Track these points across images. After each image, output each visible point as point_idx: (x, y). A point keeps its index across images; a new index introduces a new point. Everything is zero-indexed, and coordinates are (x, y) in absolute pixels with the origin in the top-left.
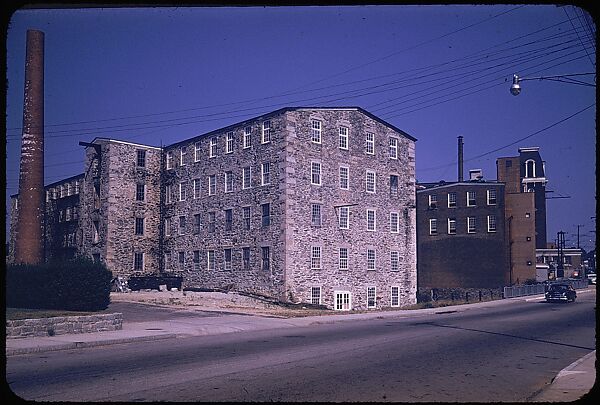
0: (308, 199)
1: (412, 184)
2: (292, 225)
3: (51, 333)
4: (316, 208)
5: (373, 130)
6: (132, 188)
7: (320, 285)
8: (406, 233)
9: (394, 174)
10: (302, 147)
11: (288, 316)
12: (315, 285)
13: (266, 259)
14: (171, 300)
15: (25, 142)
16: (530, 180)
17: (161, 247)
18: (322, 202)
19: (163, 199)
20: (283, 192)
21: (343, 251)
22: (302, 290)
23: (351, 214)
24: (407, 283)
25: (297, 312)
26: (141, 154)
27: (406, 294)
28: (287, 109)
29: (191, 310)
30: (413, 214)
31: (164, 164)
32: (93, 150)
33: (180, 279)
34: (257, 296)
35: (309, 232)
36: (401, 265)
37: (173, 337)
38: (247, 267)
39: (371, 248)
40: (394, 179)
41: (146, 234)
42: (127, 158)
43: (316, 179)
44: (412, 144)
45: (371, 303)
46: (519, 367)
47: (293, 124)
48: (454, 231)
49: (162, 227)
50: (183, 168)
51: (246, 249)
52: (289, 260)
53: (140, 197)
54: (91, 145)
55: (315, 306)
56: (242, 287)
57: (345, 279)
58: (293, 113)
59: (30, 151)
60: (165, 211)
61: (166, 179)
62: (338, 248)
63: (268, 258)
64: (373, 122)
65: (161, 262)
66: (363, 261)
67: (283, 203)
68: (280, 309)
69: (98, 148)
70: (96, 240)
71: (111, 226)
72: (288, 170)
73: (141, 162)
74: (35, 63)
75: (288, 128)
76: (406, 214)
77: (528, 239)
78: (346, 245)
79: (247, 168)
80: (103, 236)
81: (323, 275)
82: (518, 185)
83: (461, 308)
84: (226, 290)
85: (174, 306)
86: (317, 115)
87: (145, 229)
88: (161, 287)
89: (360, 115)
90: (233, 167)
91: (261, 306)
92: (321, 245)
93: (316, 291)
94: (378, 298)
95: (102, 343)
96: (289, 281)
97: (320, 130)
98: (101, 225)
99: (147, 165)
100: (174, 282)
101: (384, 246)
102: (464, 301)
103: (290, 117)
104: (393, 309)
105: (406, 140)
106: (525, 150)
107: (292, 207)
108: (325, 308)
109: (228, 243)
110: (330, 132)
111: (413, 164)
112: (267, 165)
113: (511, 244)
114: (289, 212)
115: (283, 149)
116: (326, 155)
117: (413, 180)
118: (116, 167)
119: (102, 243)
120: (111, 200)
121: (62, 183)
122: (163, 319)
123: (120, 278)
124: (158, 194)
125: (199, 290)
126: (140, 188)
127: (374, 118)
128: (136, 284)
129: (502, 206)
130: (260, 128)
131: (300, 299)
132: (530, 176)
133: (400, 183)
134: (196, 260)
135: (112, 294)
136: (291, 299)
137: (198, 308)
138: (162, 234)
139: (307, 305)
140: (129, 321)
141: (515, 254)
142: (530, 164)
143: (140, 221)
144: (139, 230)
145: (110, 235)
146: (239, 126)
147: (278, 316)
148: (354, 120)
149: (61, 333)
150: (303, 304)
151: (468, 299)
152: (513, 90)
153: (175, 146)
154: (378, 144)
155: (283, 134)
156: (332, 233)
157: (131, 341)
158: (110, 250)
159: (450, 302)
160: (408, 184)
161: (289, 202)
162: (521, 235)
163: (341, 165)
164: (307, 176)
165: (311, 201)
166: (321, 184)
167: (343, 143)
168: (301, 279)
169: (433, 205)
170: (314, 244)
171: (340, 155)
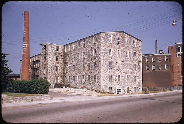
2: (103, 68)
3: (32, 101)
4: (110, 63)
5: (128, 38)
6: (55, 58)
7: (112, 86)
8: (139, 70)
9: (135, 52)
10: (106, 44)
11: (102, 96)
12: (110, 86)
13: (95, 78)
14: (67, 91)
15: (24, 44)
16: (179, 53)
17: (64, 75)
18: (112, 61)
19: (64, 61)
20: (100, 58)
21: (119, 76)
22: (106, 88)
23: (121, 64)
24: (139, 86)
25: (105, 95)
26: (58, 48)
27: (139, 89)
28: (101, 33)
29: (73, 94)
30: (141, 64)
31: (64, 50)
32: (44, 46)
33: (69, 85)
34: (92, 90)
35: (108, 70)
36: (137, 80)
37: (67, 102)
38: (89, 81)
39: (128, 75)
40: (135, 53)
41: (59, 71)
42: (53, 48)
43: (110, 54)
44: (140, 42)
45: (128, 92)
46: (176, 112)
47: (103, 37)
48: (154, 69)
49: (64, 69)
50: (70, 51)
51: (89, 76)
52: (102, 79)
53: (57, 60)
54: (43, 45)
55: (110, 93)
56: (88, 87)
57: (120, 85)
58: (103, 34)
59: (25, 47)
60: (64, 64)
61: (65, 55)
62: (117, 75)
63: (96, 78)
64: (128, 36)
65: (63, 79)
66: (125, 79)
67: (100, 61)
68: (100, 94)
69: (45, 46)
70: (45, 73)
71: (49, 69)
72: (101, 51)
73: (57, 50)
74: (27, 21)
75: (101, 38)
76: (139, 64)
77: (179, 72)
78: (120, 74)
79: (89, 51)
80: (46, 72)
81: (112, 83)
82: (175, 55)
83: (157, 94)
84: (83, 88)
85: (68, 93)
86: (110, 34)
87: (59, 70)
88: (64, 87)
89: (124, 34)
90: (85, 51)
91: (93, 93)
92: (112, 74)
93: (110, 88)
94: (130, 90)
95: (47, 104)
96: (102, 85)
97: (111, 39)
98: (46, 69)
99: (59, 51)
100: (68, 86)
101: (132, 74)
102: (158, 91)
103: (102, 35)
104: (135, 94)
105: (138, 41)
106: (177, 43)
107: (103, 62)
108: (113, 93)
109: (83, 74)
110: (115, 39)
111: (141, 49)
112: (95, 50)
113: (173, 73)
114: (102, 64)
115: (100, 45)
116: (113, 46)
117: (141, 54)
118: (50, 51)
119: (46, 74)
120: (49, 61)
121: (35, 56)
122: (64, 96)
123: (52, 84)
124: (63, 59)
125: (75, 88)
126: (57, 58)
127: (128, 34)
128: (56, 86)
129: (170, 61)
130: (93, 39)
131: (106, 91)
132: (179, 51)
133: (137, 55)
134: (74, 79)
135: (49, 89)
136: (103, 91)
137: (75, 93)
138: (64, 71)
139: (107, 93)
140: (55, 97)
141: (174, 76)
142: (179, 48)
143: (57, 67)
144: (57, 70)
145: (49, 71)
146: (86, 38)
147: (99, 96)
148: (122, 35)
149: (35, 101)
150: (107, 92)
151: (159, 91)
152: (173, 24)
153: (67, 45)
154: (130, 43)
155: (100, 40)
156: (115, 70)
157: (55, 103)
158: (49, 76)
159: (153, 92)
160: (139, 55)
161: (102, 61)
162: (176, 70)
163: (118, 49)
164: (107, 53)
165: (109, 61)
166: (112, 55)
167: (118, 43)
168: (106, 85)
169: (147, 61)
170: (110, 74)
171: (118, 46)
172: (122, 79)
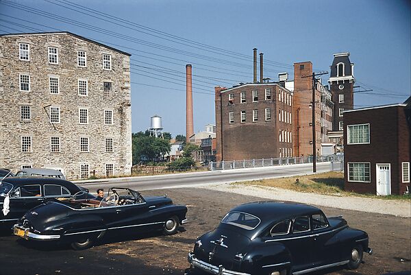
0: (17, 102)
1: (127, 88)
4: (25, 108)
5: (84, 49)
7: (31, 164)
8: (121, 125)
9: (107, 81)
10: (9, 64)
12: (26, 164)
18: (31, 104)
21: (55, 140)
22: (11, 168)
23: (61, 112)
24: (122, 161)
27: (121, 169)
35: (17, 126)
36: (116, 148)
39: (84, 136)
40: (107, 86)
43: (25, 87)
44: (127, 59)
45: (84, 176)
48: (244, 121)
57: (57, 159)
62: (49, 136)
64: (84, 43)
66: (76, 145)
76: (121, 111)
77: (311, 125)
78: (57, 135)
81: (33, 157)
86: (24, 40)
89: (70, 37)
92: (31, 135)
97: (28, 51)
101: (97, 133)
105: (120, 55)
110: (39, 51)
116: (35, 69)
127: (86, 39)
129: (274, 101)
132: (341, 75)
133: (114, 88)
141: (301, 136)
142: (341, 66)
148: (63, 41)
154: (91, 59)
156: (43, 126)
160: (123, 89)
162: (305, 122)
163: (51, 76)
164: (14, 85)
165: (19, 103)
166: (29, 91)
167: (53, 59)
168: (10, 160)
169: (231, 102)
170: (23, 135)
171: (50, 69)
172: (63, 147)
